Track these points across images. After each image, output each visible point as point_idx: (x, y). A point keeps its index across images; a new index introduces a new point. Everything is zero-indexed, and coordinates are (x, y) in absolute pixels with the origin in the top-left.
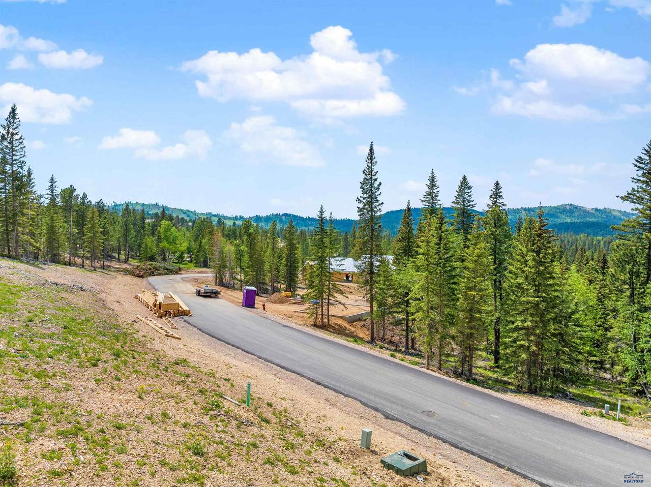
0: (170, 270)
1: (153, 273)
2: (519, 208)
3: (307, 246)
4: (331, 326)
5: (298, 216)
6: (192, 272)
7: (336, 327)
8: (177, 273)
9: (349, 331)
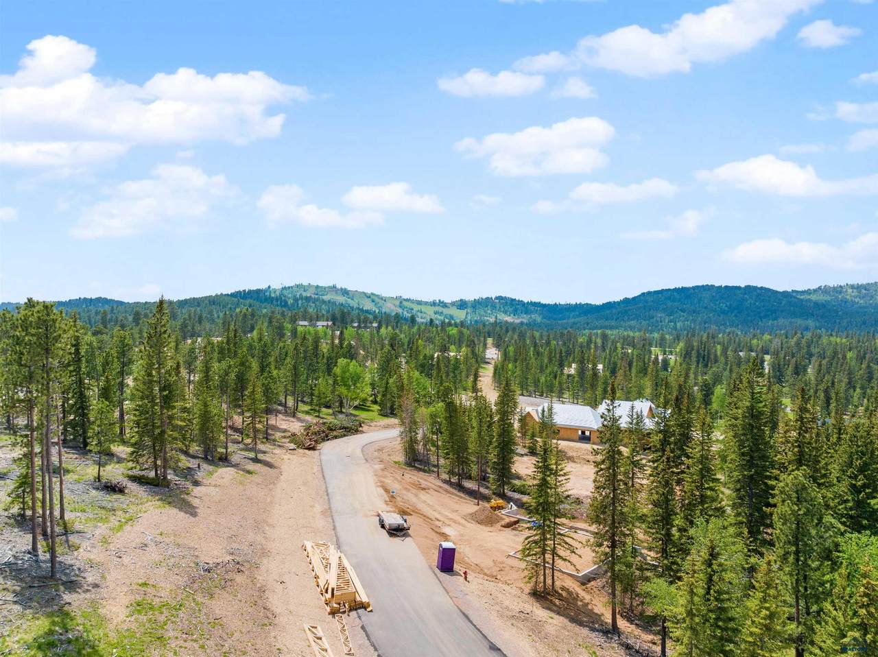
0: (347, 428)
1: (327, 436)
2: (842, 285)
3: (528, 368)
4: (557, 592)
5: (517, 299)
6: (376, 426)
7: (564, 594)
8: (357, 431)
9: (581, 601)
